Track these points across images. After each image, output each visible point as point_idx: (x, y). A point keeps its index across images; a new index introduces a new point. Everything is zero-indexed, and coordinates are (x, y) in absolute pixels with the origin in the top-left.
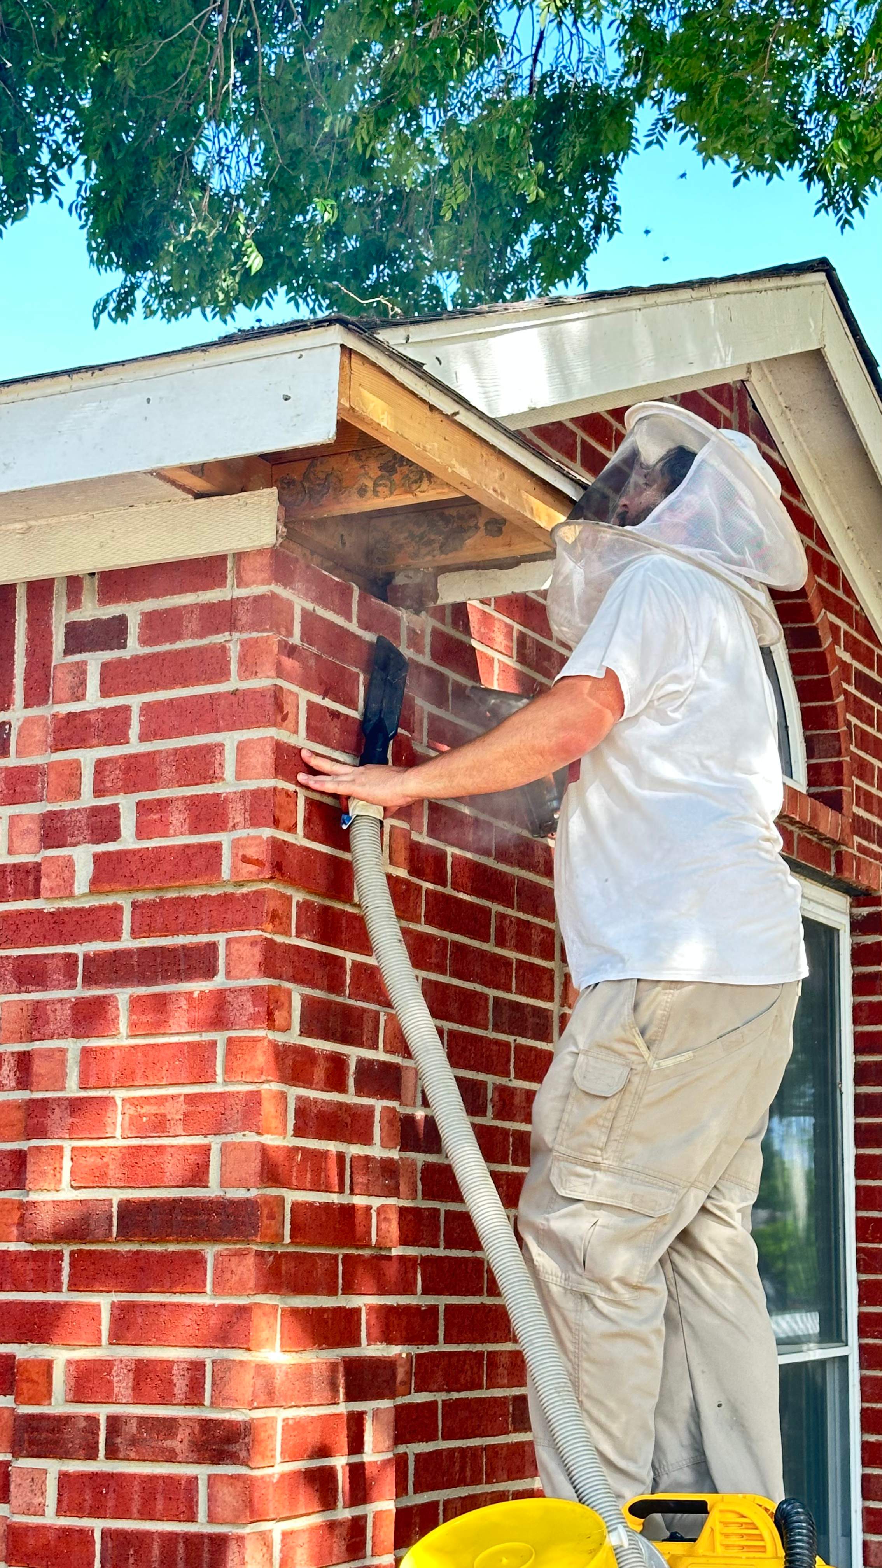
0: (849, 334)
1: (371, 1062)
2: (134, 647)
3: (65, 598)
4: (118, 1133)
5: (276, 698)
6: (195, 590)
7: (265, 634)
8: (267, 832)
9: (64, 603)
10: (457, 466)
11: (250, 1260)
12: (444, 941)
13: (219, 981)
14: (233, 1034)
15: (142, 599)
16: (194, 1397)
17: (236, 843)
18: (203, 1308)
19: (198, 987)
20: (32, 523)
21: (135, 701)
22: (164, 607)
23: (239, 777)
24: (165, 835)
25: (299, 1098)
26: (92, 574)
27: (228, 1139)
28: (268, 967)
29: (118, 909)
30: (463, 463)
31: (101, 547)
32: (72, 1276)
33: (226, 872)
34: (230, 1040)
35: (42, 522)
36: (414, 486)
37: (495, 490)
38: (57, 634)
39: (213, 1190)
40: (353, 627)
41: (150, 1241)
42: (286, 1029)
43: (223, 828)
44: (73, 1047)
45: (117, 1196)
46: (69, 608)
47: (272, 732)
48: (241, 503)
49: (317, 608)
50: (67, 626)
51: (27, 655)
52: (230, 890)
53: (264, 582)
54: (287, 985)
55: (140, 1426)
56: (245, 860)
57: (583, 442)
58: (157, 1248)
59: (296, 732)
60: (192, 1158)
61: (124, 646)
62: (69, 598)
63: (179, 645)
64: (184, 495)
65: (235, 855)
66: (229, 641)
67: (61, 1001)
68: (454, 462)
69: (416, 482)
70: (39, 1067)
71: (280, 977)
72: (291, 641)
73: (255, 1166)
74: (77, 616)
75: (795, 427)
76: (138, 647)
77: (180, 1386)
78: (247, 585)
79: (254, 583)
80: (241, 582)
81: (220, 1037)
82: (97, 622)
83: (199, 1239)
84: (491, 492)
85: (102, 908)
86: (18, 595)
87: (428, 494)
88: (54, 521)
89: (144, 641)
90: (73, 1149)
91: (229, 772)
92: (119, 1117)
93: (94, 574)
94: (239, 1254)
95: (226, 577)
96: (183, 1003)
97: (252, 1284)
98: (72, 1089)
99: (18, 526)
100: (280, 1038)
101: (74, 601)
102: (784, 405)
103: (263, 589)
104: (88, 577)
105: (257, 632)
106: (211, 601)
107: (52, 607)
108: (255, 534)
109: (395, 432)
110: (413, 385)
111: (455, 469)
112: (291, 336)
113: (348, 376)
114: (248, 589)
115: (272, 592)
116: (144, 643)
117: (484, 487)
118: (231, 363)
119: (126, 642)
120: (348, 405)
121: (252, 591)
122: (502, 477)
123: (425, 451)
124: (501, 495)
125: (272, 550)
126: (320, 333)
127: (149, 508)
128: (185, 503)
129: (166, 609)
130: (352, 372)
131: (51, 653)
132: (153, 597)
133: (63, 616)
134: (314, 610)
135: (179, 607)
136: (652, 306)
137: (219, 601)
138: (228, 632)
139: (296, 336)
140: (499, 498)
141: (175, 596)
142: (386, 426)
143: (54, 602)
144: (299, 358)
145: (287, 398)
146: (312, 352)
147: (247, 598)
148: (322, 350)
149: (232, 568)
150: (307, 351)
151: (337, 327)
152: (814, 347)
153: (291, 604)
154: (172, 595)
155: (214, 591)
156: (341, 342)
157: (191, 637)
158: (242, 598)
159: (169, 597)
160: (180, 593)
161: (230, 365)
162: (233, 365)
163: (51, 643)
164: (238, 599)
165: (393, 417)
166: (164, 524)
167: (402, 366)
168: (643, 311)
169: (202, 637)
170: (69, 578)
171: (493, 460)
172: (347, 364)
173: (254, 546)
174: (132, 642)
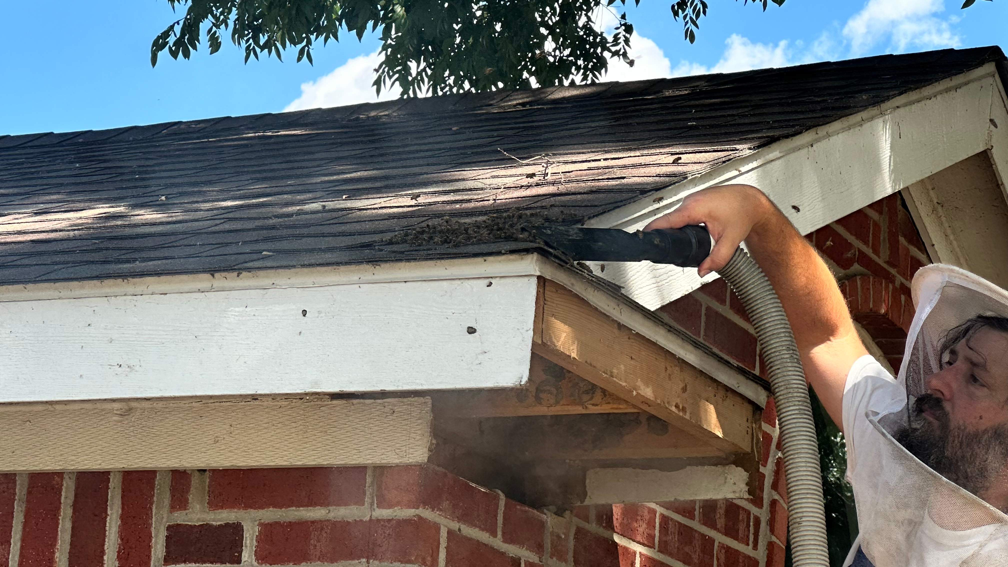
2: (250, 563)
3: (168, 495)
6: (325, 504)
9: (167, 501)
10: (642, 387)
15: (261, 507)
22: (288, 520)
26: (202, 471)
30: (647, 382)
31: (216, 442)
35: (146, 404)
36: (585, 397)
37: (677, 406)
38: (156, 536)
40: (498, 543)
46: (173, 508)
48: (387, 410)
49: (463, 527)
50: (169, 528)
51: (119, 558)
53: (409, 505)
61: (238, 561)
62: (173, 496)
63: (305, 566)
68: (639, 383)
74: (183, 518)
75: (946, 225)
76: (255, 563)
78: (390, 506)
79: (398, 504)
80: (382, 503)
82: (206, 528)
84: (673, 409)
86: (111, 485)
89: (263, 557)
93: (204, 471)
95: (364, 493)
99: (116, 406)
101: (179, 500)
102: (935, 201)
103: (408, 513)
104: (197, 474)
105: (399, 563)
106: (346, 520)
107: (152, 504)
108: (404, 448)
109: (584, 362)
110: (606, 307)
111: (639, 392)
112: (480, 260)
113: (541, 308)
114: (391, 510)
115: (420, 518)
116: (262, 560)
117: (667, 406)
118: (405, 282)
119: (240, 555)
120: (540, 342)
121: (395, 514)
122: (684, 390)
123: (612, 376)
124: (684, 410)
125: (420, 466)
126: (513, 260)
127: (276, 403)
128: (319, 403)
129: (290, 522)
130: (546, 302)
131: (149, 557)
132: (275, 507)
133: (165, 516)
134: (459, 530)
135: (307, 522)
136: (824, 138)
137: (355, 520)
138: (363, 558)
139: (485, 261)
140: (681, 414)
141: (301, 508)
142: (576, 357)
143: (155, 499)
144: (488, 286)
145: (471, 331)
146: (503, 281)
147: (389, 521)
148: (516, 280)
149: (372, 483)
150: (498, 279)
151: (535, 256)
152: (982, 149)
153: (437, 527)
154: (298, 506)
155: (349, 507)
156: (538, 273)
157: (319, 559)
158: (384, 520)
159: (294, 508)
160: (308, 506)
161: (404, 284)
162: (407, 283)
163: (150, 547)
164: (378, 520)
165: (582, 347)
166: (295, 424)
167: (597, 288)
168: (815, 146)
169: (333, 561)
170: (172, 471)
171: (676, 372)
172: (541, 295)
173: (401, 463)
174: (248, 556)
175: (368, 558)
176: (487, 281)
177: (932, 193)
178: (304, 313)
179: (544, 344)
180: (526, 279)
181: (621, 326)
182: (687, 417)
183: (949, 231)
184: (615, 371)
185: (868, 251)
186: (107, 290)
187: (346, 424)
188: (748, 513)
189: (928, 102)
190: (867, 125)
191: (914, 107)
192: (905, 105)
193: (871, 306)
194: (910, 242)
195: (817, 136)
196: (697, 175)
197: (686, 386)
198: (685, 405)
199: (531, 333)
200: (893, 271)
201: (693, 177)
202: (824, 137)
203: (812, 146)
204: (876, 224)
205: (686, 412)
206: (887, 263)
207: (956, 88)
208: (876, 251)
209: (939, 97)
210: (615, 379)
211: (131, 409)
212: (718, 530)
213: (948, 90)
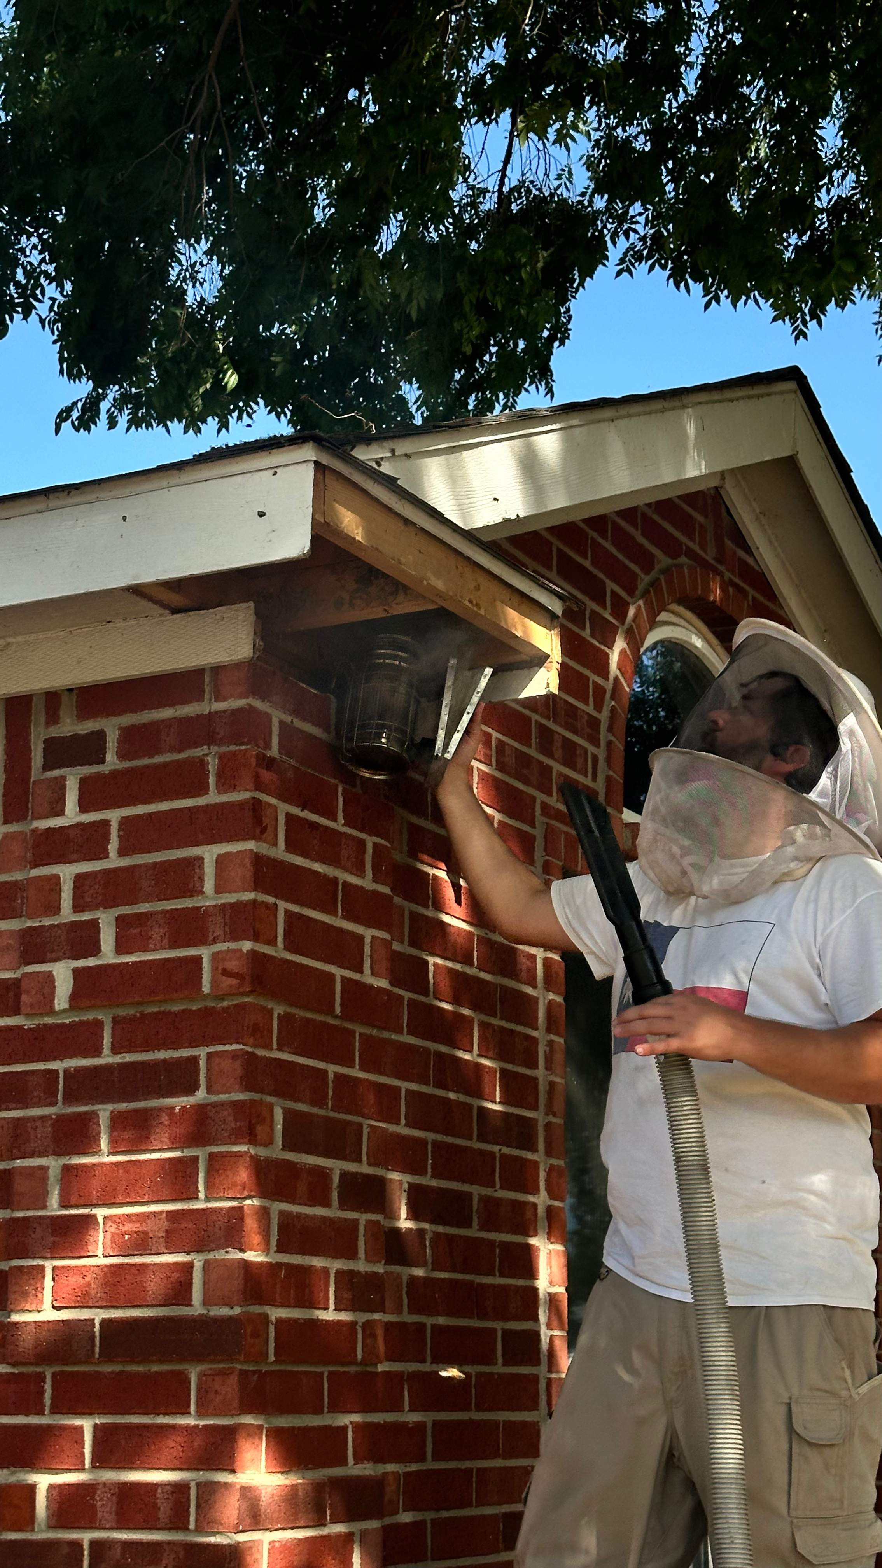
0: (822, 441)
1: (355, 1175)
2: (112, 761)
3: (44, 714)
4: (100, 1252)
5: (254, 810)
6: (172, 705)
7: (243, 748)
8: (247, 946)
9: (43, 719)
10: (433, 578)
11: (233, 1380)
12: (427, 1051)
13: (201, 1095)
14: (215, 1149)
15: (120, 714)
16: (179, 1522)
17: (216, 958)
18: (187, 1428)
19: (179, 1102)
20: (10, 640)
21: (114, 816)
22: (143, 722)
23: (218, 890)
24: (145, 950)
25: (282, 1213)
26: (70, 690)
27: (211, 1256)
28: (249, 1082)
29: (98, 1025)
30: (438, 575)
31: (79, 662)
32: (53, 1398)
33: (206, 988)
34: (211, 1155)
35: (20, 639)
36: (390, 599)
37: (470, 601)
38: (36, 749)
39: (197, 1307)
40: (331, 738)
41: (133, 1361)
42: (268, 1143)
43: (202, 941)
44: (53, 1164)
45: (98, 1316)
46: (48, 724)
47: (250, 845)
48: (218, 617)
49: (295, 721)
50: (45, 741)
51: (6, 771)
52: (212, 1004)
53: (241, 697)
54: (269, 1099)
55: (124, 1552)
56: (226, 973)
58: (141, 1368)
59: (275, 844)
60: (175, 1275)
61: (103, 761)
62: (47, 714)
63: (158, 759)
64: (161, 611)
65: (214, 969)
66: (207, 755)
67: (42, 1118)
68: (429, 574)
69: (392, 594)
70: (20, 1185)
71: (261, 1091)
72: (269, 754)
73: (237, 1283)
74: (56, 731)
75: (770, 533)
76: (117, 762)
77: (164, 1510)
78: (225, 699)
79: (232, 696)
80: (219, 698)
81: (201, 1153)
82: (76, 737)
83: (183, 1359)
84: (467, 603)
85: (82, 1023)
87: (404, 607)
88: (32, 637)
89: (122, 755)
90: (54, 1268)
91: (209, 886)
92: (101, 1235)
93: (72, 690)
94: (224, 1374)
95: (204, 691)
96: (165, 1119)
97: (236, 1404)
98: (54, 1207)
100: (262, 1152)
101: (53, 718)
102: (758, 511)
103: (241, 703)
104: (66, 693)
105: (235, 746)
106: (189, 715)
107: (30, 723)
108: (233, 648)
109: (370, 546)
110: (387, 500)
111: (430, 581)
112: (265, 454)
113: (320, 490)
114: (226, 703)
115: (250, 705)
116: (123, 758)
117: (460, 600)
119: (105, 757)
120: (322, 521)
121: (230, 705)
122: (478, 588)
123: (400, 563)
124: (477, 605)
125: (250, 664)
126: (293, 450)
127: (127, 624)
129: (144, 724)
130: (325, 486)
131: (30, 768)
132: (131, 712)
133: (42, 732)
134: (292, 722)
135: (158, 721)
136: (624, 417)
137: (197, 715)
138: (206, 745)
139: (270, 453)
140: (475, 609)
141: (153, 711)
142: (361, 540)
143: (33, 718)
144: (273, 475)
145: (261, 514)
146: (286, 469)
147: (225, 712)
148: (296, 466)
149: (210, 682)
150: (281, 468)
151: (312, 444)
152: (787, 454)
153: (269, 717)
154: (150, 709)
155: (192, 704)
156: (315, 459)
157: (169, 751)
158: (220, 712)
159: (147, 712)
160: (158, 708)
161: (204, 483)
162: (208, 482)
163: (30, 759)
164: (216, 712)
165: (368, 532)
166: (142, 640)
167: (376, 481)
168: (616, 422)
169: (180, 751)
170: (47, 693)
171: (468, 571)
172: (321, 480)
173: (231, 660)
174: (110, 757)
175: (209, 745)
176: (272, 471)
177: (754, 504)
178: (124, 518)
179: (328, 524)
180: (305, 464)
181: (407, 522)
182: (482, 612)
183: (773, 539)
184: (403, 560)
185: (696, 548)
187: (184, 634)
188: (586, 751)
189: (731, 404)
190: (669, 414)
191: (717, 405)
192: (707, 403)
193: (699, 592)
194: (738, 545)
195: (617, 414)
197: (479, 585)
198: (480, 603)
199: (311, 509)
200: (722, 568)
203: (613, 421)
204: (701, 525)
205: (479, 608)
206: (715, 559)
207: (759, 397)
208: (703, 547)
209: (741, 402)
210: (403, 566)
211: (9, 644)
212: (556, 760)
213: (750, 397)
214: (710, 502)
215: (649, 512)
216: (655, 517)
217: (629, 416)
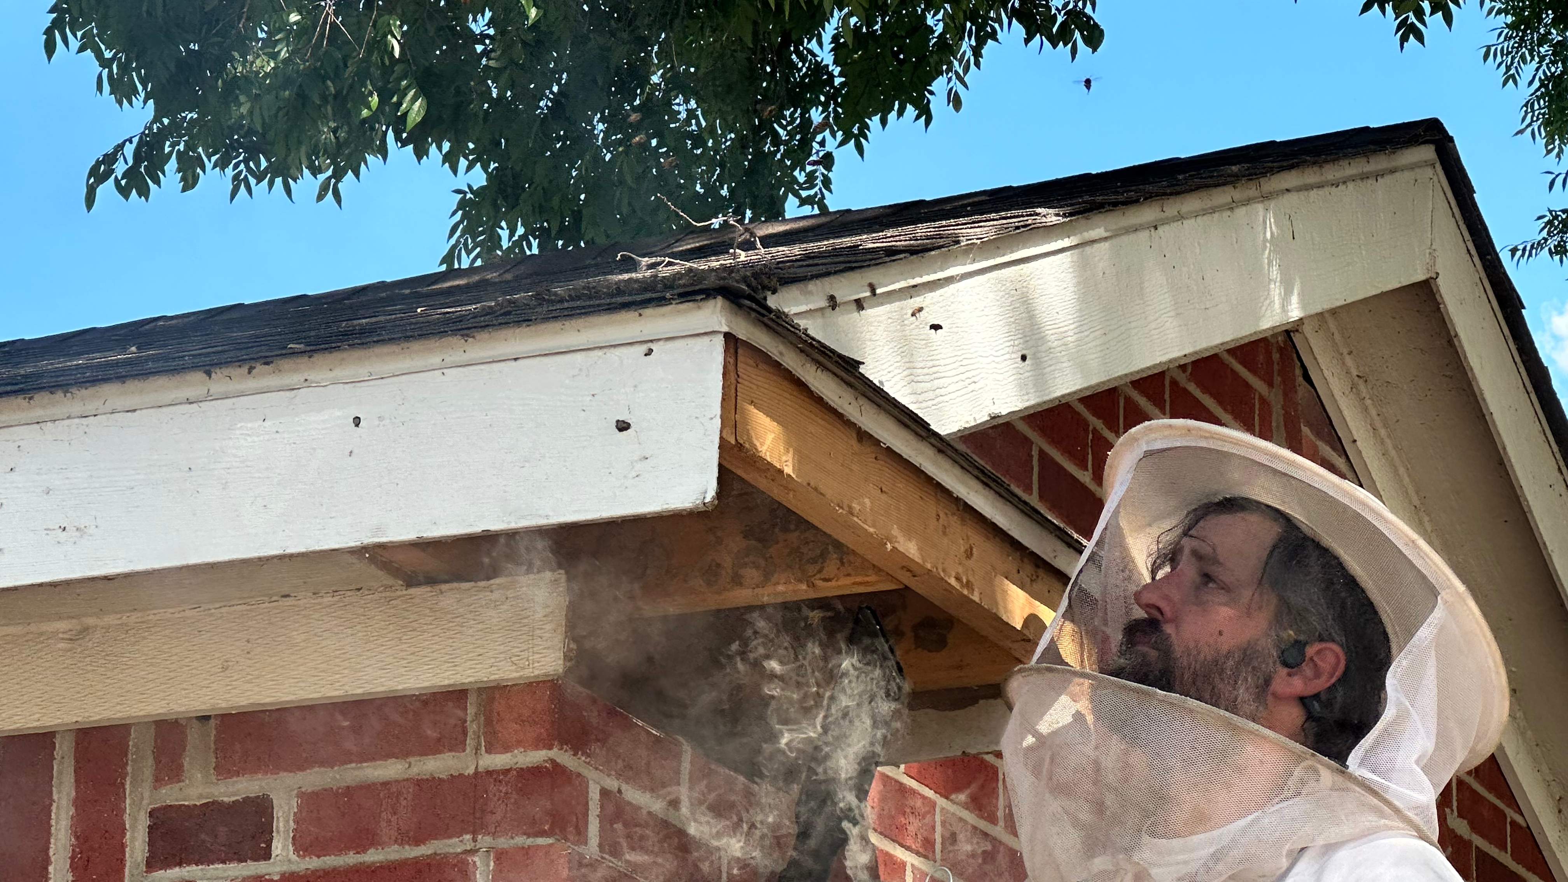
0: (1473, 251)
2: (285, 857)
3: (150, 761)
6: (403, 754)
7: (541, 841)
9: (149, 771)
10: (901, 539)
15: (301, 768)
20: (91, 621)
22: (344, 784)
26: (204, 719)
30: (909, 532)
31: (225, 669)
35: (110, 620)
36: (811, 569)
37: (958, 579)
38: (134, 827)
46: (158, 781)
48: (496, 596)
49: (624, 787)
50: (153, 813)
51: (73, 867)
53: (536, 745)
57: (1042, 453)
61: (266, 855)
62: (158, 761)
64: (390, 581)
66: (473, 852)
68: (895, 531)
72: (586, 852)
74: (174, 795)
75: (1374, 412)
76: (294, 857)
78: (507, 749)
79: (519, 743)
80: (494, 745)
82: (213, 808)
84: (952, 581)
86: (58, 754)
89: (305, 846)
93: (206, 718)
95: (465, 732)
99: (62, 625)
101: (168, 769)
102: (1355, 373)
103: (537, 757)
104: (196, 724)
105: (525, 837)
106: (436, 776)
107: (124, 778)
108: (525, 655)
109: (805, 484)
110: (836, 399)
111: (896, 545)
112: (631, 315)
113: (733, 387)
114: (509, 755)
115: (555, 762)
116: (305, 850)
117: (942, 574)
118: (516, 359)
119: (269, 846)
120: (733, 442)
121: (515, 760)
122: (969, 554)
123: (852, 514)
124: (969, 584)
125: (551, 682)
126: (685, 311)
127: (319, 600)
128: (388, 594)
129: (348, 787)
130: (740, 380)
131: (122, 861)
132: (322, 765)
133: (147, 794)
134: (620, 791)
135: (374, 784)
136: (1174, 219)
137: (451, 775)
138: (467, 833)
139: (640, 315)
140: (965, 592)
141: (365, 764)
142: (792, 474)
143: (129, 769)
144: (646, 355)
145: (623, 426)
146: (670, 345)
147: (506, 772)
148: (691, 341)
149: (476, 715)
150: (661, 343)
151: (720, 301)
152: (1420, 277)
153: (582, 783)
154: (360, 761)
155: (442, 755)
156: (725, 329)
157: (396, 841)
158: (497, 772)
159: (353, 765)
160: (375, 760)
161: (513, 363)
162: (519, 362)
163: (123, 846)
164: (489, 773)
165: (801, 458)
166: (349, 631)
167: (820, 365)
168: (1161, 230)
169: (418, 841)
170: (156, 722)
171: (954, 522)
172: (731, 368)
173: (521, 677)
174: (281, 847)
175: (474, 833)
176: (644, 348)
177: (1349, 360)
178: (357, 421)
179: (740, 446)
180: (706, 339)
181: (863, 436)
182: (976, 597)
183: (1378, 424)
184: (856, 507)
186: (38, 413)
187: (431, 624)
189: (1334, 189)
190: (1241, 212)
191: (1313, 193)
192: (1299, 189)
194: (1318, 434)
195: (1163, 215)
196: (975, 241)
197: (971, 549)
198: (971, 579)
199: (718, 422)
201: (970, 242)
202: (1174, 217)
203: (1156, 228)
204: (1263, 401)
205: (973, 590)
207: (1378, 175)
209: (1351, 185)
210: (855, 519)
211: (86, 630)
213: (1364, 177)
214: (1276, 356)
215: (1182, 379)
216: (1192, 388)
217: (1181, 217)
